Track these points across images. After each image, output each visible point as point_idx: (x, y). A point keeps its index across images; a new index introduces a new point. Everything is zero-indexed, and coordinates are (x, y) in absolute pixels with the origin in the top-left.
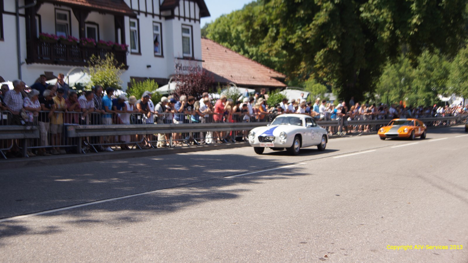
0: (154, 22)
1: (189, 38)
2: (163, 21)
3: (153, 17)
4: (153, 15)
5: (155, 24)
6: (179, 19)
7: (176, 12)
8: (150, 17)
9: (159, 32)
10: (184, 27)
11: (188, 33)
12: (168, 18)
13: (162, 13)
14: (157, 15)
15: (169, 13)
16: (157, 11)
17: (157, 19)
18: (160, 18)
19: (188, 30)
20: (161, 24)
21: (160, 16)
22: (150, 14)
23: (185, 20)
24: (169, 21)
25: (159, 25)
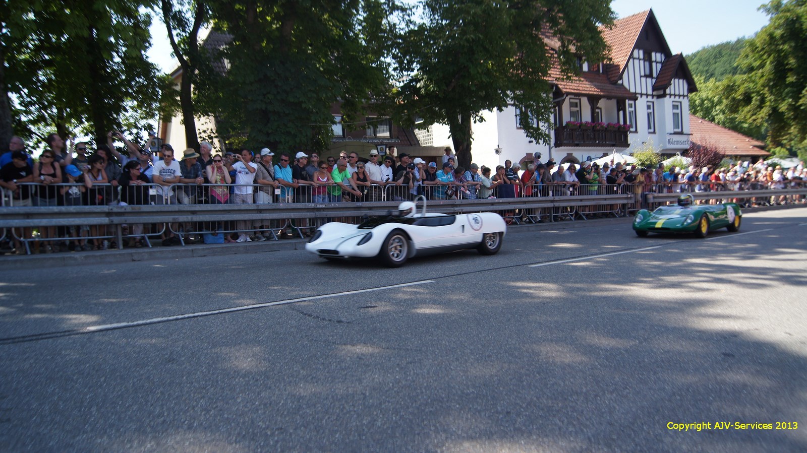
0: (647, 102)
1: (678, 114)
2: (655, 99)
3: (647, 97)
4: (647, 95)
5: (649, 104)
6: (670, 97)
7: (668, 91)
8: (644, 97)
9: (651, 111)
10: (675, 104)
11: (678, 109)
12: (659, 97)
13: (655, 93)
14: (650, 95)
15: (661, 92)
16: (650, 92)
17: (650, 98)
18: (653, 98)
19: (677, 106)
20: (653, 103)
21: (653, 96)
22: (644, 94)
23: (675, 97)
24: (661, 100)
25: (651, 104)
